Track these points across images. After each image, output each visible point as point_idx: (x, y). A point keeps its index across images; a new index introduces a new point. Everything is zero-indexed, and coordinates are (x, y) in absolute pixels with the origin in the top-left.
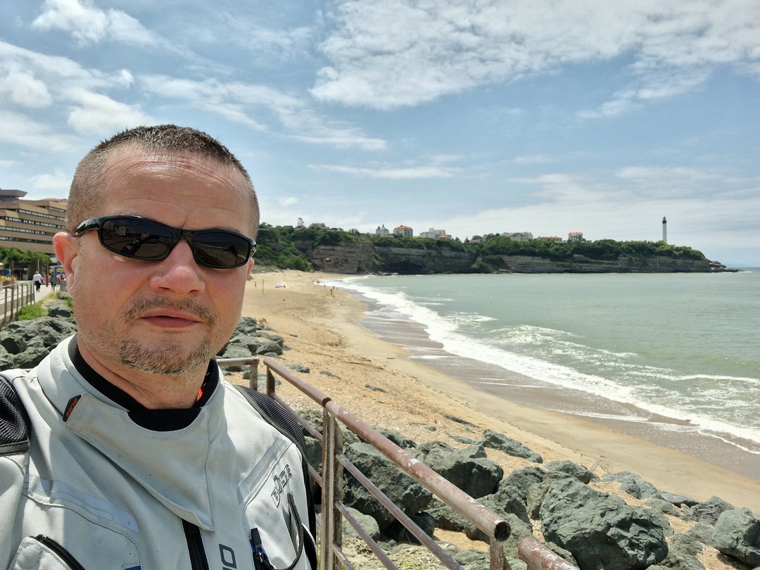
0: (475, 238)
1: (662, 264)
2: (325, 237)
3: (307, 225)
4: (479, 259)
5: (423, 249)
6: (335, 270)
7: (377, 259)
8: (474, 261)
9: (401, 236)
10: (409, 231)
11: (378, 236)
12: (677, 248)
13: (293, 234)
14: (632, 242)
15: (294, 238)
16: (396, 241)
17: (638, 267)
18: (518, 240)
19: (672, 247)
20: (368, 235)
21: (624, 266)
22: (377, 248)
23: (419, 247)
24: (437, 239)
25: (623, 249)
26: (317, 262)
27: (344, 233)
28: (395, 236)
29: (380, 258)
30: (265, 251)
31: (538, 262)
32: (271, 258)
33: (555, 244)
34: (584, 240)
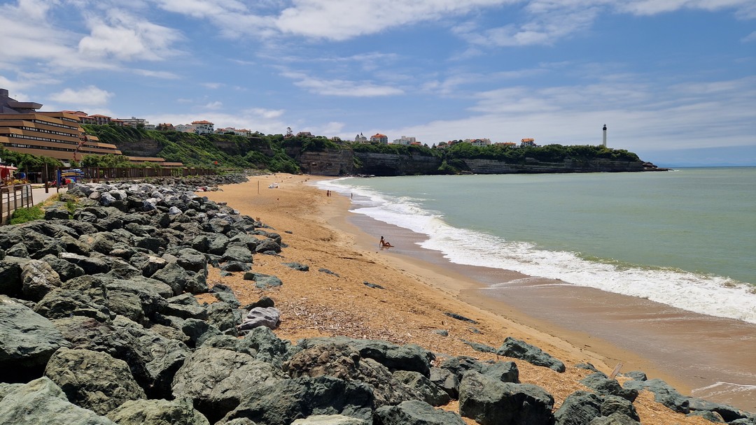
0: (441, 144)
1: (601, 165)
2: (311, 144)
3: (295, 134)
4: (445, 162)
5: (396, 154)
6: (320, 172)
7: (357, 163)
8: (440, 164)
9: (377, 143)
10: (384, 138)
11: (358, 143)
12: (615, 151)
13: (283, 141)
14: (576, 146)
15: (284, 145)
16: (373, 147)
17: (581, 168)
18: (478, 145)
19: (611, 150)
20: (348, 143)
21: (569, 167)
22: (357, 153)
23: (393, 152)
24: (409, 145)
25: (568, 152)
26: (304, 166)
27: (328, 140)
28: (372, 144)
29: (359, 162)
30: (259, 156)
31: (495, 164)
32: (264, 163)
33: (510, 149)
34: (535, 145)
